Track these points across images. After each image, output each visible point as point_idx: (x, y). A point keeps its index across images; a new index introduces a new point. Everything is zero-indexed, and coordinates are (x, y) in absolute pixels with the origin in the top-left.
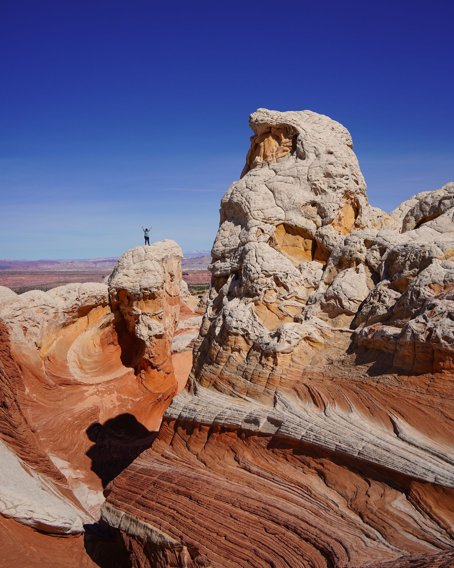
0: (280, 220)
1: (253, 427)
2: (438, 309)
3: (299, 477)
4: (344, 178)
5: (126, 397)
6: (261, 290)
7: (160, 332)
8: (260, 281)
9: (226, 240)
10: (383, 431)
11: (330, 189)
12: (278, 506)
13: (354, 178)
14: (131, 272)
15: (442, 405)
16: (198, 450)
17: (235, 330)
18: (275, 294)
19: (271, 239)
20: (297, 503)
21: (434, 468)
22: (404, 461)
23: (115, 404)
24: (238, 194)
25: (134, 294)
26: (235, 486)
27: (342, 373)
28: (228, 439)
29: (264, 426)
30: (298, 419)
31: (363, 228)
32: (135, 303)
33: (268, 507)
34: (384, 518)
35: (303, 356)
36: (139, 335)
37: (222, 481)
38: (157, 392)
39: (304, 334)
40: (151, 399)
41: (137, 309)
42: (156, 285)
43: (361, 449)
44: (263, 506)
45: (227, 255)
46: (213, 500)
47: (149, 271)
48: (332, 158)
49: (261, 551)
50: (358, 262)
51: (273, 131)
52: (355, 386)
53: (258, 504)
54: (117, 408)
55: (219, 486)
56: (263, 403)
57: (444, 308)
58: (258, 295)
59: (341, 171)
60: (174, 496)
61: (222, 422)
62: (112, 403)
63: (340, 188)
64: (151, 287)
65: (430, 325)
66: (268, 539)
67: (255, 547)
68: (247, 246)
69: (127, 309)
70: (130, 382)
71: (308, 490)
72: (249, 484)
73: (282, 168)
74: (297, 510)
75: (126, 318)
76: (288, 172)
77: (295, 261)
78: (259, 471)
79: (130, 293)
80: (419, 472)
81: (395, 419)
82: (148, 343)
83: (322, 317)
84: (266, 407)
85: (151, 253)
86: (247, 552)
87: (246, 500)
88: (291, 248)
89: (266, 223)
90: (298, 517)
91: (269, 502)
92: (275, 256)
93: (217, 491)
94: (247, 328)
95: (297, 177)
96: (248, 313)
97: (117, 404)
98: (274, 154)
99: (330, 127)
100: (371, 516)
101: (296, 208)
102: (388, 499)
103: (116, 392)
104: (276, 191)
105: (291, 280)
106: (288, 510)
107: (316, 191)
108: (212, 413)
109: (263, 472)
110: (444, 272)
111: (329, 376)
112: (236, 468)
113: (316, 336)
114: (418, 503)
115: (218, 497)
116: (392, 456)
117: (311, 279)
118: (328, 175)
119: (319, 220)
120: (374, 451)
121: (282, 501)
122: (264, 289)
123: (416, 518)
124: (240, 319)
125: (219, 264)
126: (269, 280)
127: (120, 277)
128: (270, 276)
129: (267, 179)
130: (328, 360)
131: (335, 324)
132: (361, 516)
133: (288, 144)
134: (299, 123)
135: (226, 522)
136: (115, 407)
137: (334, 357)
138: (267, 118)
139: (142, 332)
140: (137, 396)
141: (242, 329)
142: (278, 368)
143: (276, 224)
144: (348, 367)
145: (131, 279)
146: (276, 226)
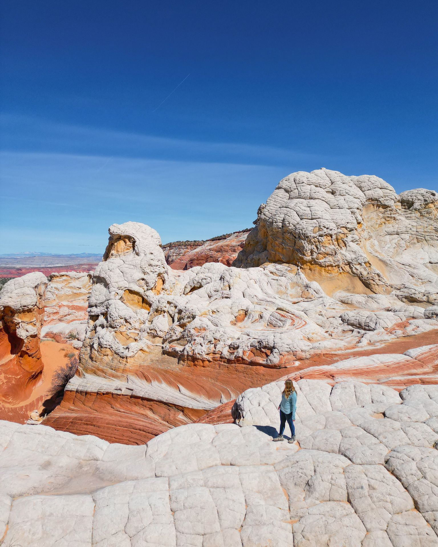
0: (126, 288)
1: (119, 392)
2: (196, 342)
3: (142, 411)
4: (158, 267)
5: (10, 376)
6: (118, 325)
7: (35, 333)
8: (118, 321)
9: (97, 297)
10: (175, 391)
11: (151, 272)
12: (135, 423)
13: (163, 266)
14: (14, 295)
15: (196, 379)
16: (90, 405)
17: (105, 346)
18: (125, 327)
19: (121, 298)
20: (143, 421)
21: (192, 403)
22: (182, 402)
23: (3, 381)
24: (104, 273)
25: (16, 310)
26: (114, 418)
27: (157, 366)
28: (106, 399)
29: (124, 392)
30: (140, 388)
31: (166, 290)
32: (16, 315)
33: (131, 424)
34: (175, 422)
35: (139, 358)
36: (19, 336)
37: (108, 417)
38: (31, 371)
39: (140, 348)
40: (28, 376)
41: (17, 319)
42: (32, 304)
43: (167, 398)
44: (129, 424)
45: (98, 305)
46: (105, 425)
47: (27, 294)
48: (152, 257)
49: (131, 440)
50: (164, 312)
51: (122, 238)
52: (163, 372)
53: (126, 424)
54: (5, 384)
55: (107, 419)
56: (121, 381)
57: (199, 342)
58: (117, 328)
59: (157, 263)
60: (85, 426)
61: (103, 391)
62: (1, 381)
63: (156, 272)
64: (28, 305)
65: (193, 348)
66: (133, 435)
67: (128, 439)
68: (110, 302)
69: (10, 319)
70: (12, 366)
71: (146, 416)
72: (121, 416)
73: (128, 260)
74: (144, 424)
75: (9, 324)
76: (130, 262)
77: (134, 308)
78: (124, 411)
79: (14, 309)
80: (187, 405)
81: (179, 386)
82: (25, 341)
83: (147, 339)
84: (123, 383)
85: (28, 283)
86: (125, 441)
87: (121, 423)
88: (131, 302)
89: (119, 289)
90: (144, 426)
91: (131, 422)
92: (125, 308)
93: (107, 421)
94: (111, 345)
95: (135, 266)
96: (112, 337)
97: (5, 381)
98: (122, 250)
99: (151, 235)
100: (171, 422)
101: (134, 282)
102: (176, 415)
103: (3, 374)
104: (124, 273)
105: (132, 320)
106: (139, 424)
107: (145, 273)
108: (96, 387)
109: (126, 411)
110: (200, 322)
111: (152, 368)
112: (113, 411)
113: (145, 348)
114: (186, 415)
115: (107, 424)
116: (178, 400)
117: (142, 319)
118: (150, 265)
119: (146, 288)
120: (171, 399)
121: (137, 421)
122: (120, 325)
123: (186, 420)
124: (108, 340)
125: (94, 309)
126: (122, 321)
127: (6, 299)
128: (123, 318)
129: (119, 265)
130: (151, 359)
131: (153, 342)
132: (168, 422)
133: (130, 246)
134: (136, 235)
135: (114, 432)
136: (3, 383)
137: (153, 358)
138: (119, 232)
139: (21, 333)
140: (17, 375)
141: (109, 345)
142: (128, 364)
143: (124, 290)
144: (160, 363)
145: (14, 300)
146: (124, 291)
